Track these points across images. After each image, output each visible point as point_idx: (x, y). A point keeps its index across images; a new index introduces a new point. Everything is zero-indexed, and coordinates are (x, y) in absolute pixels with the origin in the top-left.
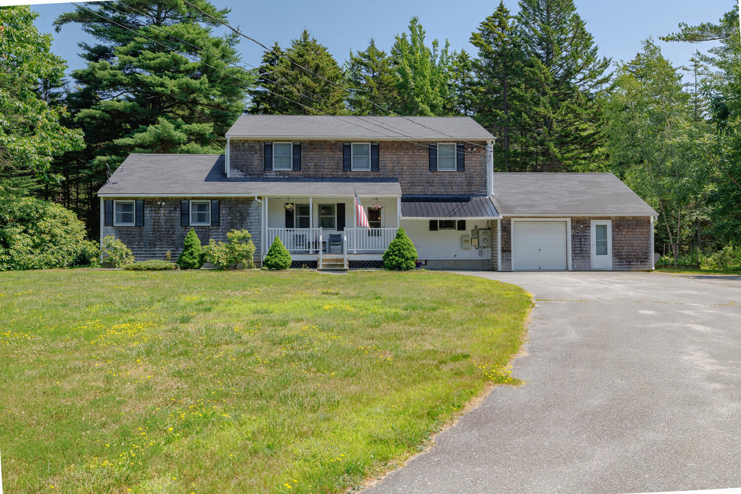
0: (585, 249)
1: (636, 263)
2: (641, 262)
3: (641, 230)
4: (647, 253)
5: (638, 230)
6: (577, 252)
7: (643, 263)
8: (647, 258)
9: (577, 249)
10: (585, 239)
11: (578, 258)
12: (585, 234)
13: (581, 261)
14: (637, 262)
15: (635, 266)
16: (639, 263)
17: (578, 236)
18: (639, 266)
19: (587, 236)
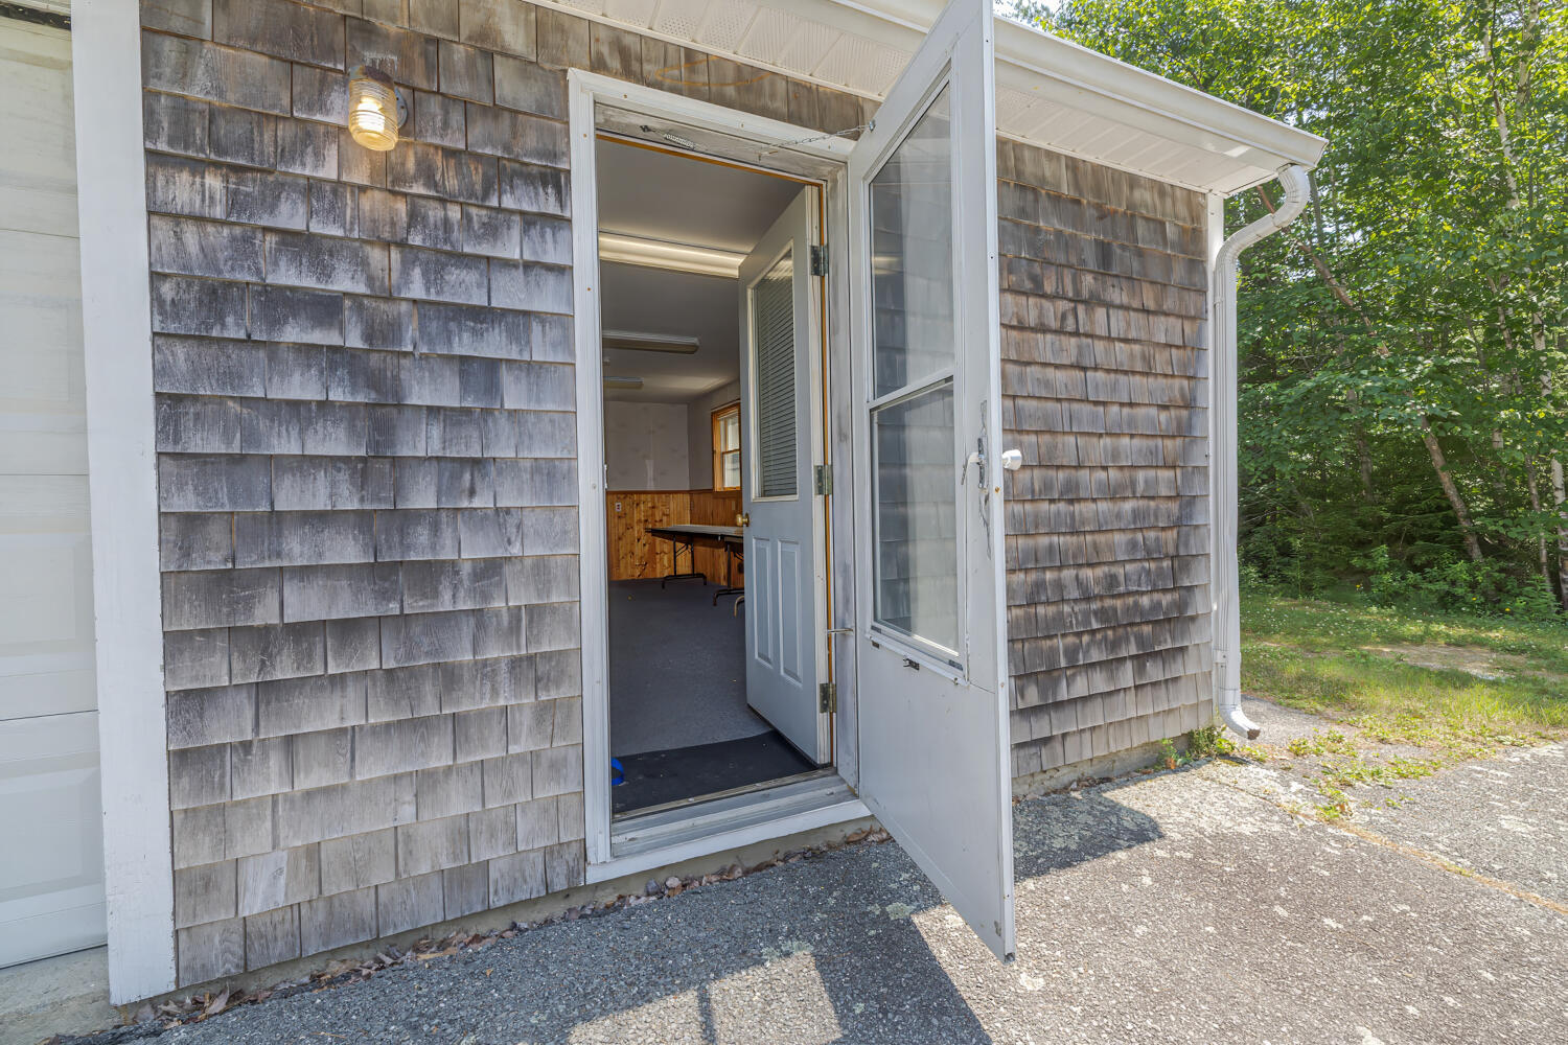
0: (474, 548)
1: (1100, 682)
2: (1140, 660)
3: (1136, 325)
4: (1182, 561)
5: (1118, 323)
6: (304, 604)
7: (1154, 671)
8: (1179, 618)
9: (297, 550)
10: (482, 373)
11: (324, 715)
12: (464, 287)
13: (374, 767)
14: (1111, 665)
15: (1095, 715)
16: (1127, 675)
17: (327, 308)
18: (1129, 707)
19: (519, 321)
